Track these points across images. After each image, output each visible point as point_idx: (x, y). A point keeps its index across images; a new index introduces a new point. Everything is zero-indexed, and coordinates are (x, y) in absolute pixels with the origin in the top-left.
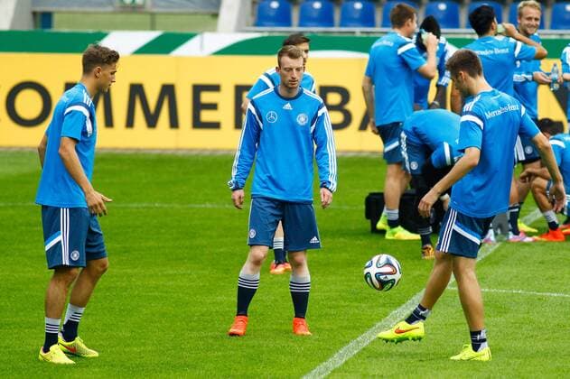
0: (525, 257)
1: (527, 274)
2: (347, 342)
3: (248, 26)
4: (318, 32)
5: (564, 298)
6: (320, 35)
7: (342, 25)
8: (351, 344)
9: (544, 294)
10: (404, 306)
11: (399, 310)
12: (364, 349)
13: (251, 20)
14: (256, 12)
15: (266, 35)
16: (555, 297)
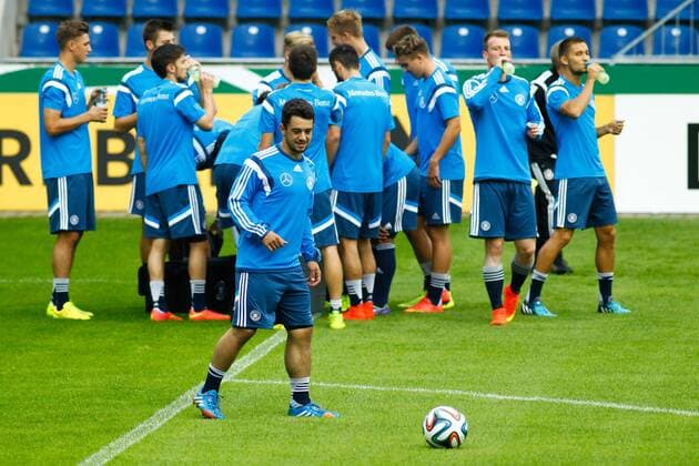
0: (333, 341)
1: (332, 362)
2: (97, 450)
3: (11, 55)
4: (98, 63)
5: (373, 390)
6: (100, 66)
7: (128, 54)
8: (101, 451)
9: (350, 387)
10: (174, 403)
11: (167, 408)
12: (116, 458)
13: (16, 49)
14: (21, 38)
15: (32, 66)
16: (363, 390)
